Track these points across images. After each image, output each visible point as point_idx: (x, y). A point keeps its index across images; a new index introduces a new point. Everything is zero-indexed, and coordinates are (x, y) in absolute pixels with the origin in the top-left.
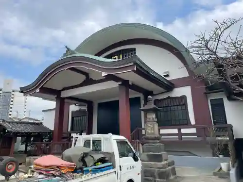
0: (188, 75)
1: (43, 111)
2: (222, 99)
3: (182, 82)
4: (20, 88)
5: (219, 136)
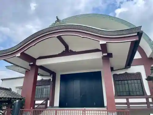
0: (141, 57)
1: (2, 79)
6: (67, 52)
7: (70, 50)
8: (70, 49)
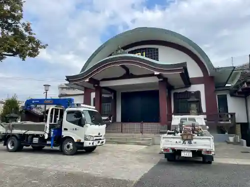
0: (202, 76)
2: (226, 95)
3: (198, 81)
4: (67, 77)
5: (221, 121)
6: (128, 75)
7: (131, 74)
8: (130, 72)
